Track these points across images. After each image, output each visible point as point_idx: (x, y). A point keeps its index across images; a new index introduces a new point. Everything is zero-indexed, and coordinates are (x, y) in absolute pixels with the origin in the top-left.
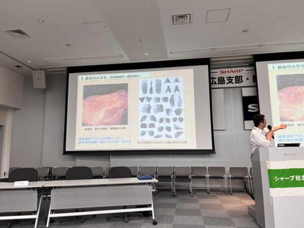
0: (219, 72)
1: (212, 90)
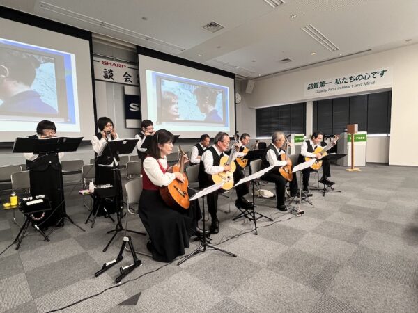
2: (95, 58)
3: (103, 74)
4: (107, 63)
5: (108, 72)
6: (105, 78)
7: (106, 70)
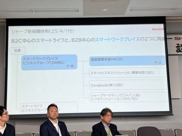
0: (174, 39)
1: (169, 57)
2: (168, 37)
3: (176, 49)
4: (179, 38)
5: (180, 46)
6: (178, 52)
7: (178, 44)
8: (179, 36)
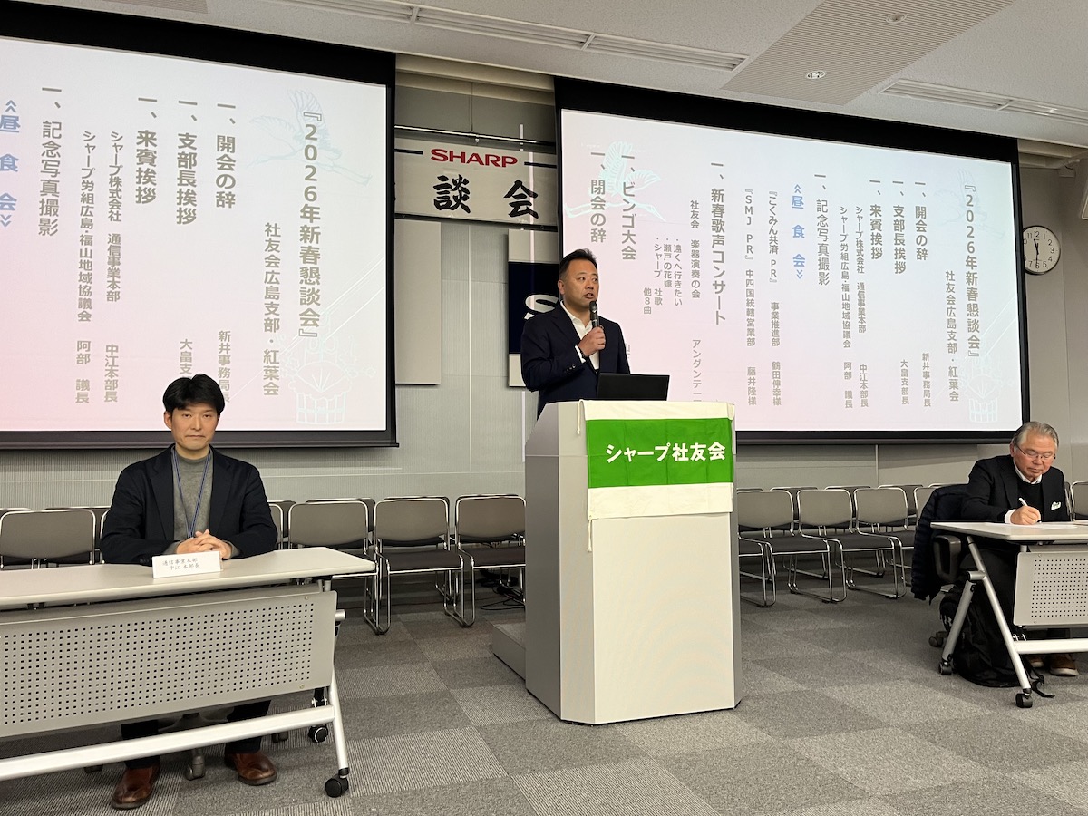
0: (428, 154)
3: (435, 195)
4: (448, 154)
5: (449, 186)
6: (440, 208)
7: (443, 178)
8: (448, 147)
